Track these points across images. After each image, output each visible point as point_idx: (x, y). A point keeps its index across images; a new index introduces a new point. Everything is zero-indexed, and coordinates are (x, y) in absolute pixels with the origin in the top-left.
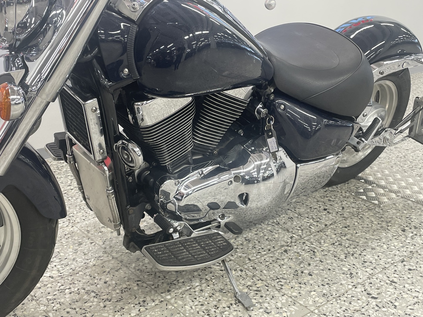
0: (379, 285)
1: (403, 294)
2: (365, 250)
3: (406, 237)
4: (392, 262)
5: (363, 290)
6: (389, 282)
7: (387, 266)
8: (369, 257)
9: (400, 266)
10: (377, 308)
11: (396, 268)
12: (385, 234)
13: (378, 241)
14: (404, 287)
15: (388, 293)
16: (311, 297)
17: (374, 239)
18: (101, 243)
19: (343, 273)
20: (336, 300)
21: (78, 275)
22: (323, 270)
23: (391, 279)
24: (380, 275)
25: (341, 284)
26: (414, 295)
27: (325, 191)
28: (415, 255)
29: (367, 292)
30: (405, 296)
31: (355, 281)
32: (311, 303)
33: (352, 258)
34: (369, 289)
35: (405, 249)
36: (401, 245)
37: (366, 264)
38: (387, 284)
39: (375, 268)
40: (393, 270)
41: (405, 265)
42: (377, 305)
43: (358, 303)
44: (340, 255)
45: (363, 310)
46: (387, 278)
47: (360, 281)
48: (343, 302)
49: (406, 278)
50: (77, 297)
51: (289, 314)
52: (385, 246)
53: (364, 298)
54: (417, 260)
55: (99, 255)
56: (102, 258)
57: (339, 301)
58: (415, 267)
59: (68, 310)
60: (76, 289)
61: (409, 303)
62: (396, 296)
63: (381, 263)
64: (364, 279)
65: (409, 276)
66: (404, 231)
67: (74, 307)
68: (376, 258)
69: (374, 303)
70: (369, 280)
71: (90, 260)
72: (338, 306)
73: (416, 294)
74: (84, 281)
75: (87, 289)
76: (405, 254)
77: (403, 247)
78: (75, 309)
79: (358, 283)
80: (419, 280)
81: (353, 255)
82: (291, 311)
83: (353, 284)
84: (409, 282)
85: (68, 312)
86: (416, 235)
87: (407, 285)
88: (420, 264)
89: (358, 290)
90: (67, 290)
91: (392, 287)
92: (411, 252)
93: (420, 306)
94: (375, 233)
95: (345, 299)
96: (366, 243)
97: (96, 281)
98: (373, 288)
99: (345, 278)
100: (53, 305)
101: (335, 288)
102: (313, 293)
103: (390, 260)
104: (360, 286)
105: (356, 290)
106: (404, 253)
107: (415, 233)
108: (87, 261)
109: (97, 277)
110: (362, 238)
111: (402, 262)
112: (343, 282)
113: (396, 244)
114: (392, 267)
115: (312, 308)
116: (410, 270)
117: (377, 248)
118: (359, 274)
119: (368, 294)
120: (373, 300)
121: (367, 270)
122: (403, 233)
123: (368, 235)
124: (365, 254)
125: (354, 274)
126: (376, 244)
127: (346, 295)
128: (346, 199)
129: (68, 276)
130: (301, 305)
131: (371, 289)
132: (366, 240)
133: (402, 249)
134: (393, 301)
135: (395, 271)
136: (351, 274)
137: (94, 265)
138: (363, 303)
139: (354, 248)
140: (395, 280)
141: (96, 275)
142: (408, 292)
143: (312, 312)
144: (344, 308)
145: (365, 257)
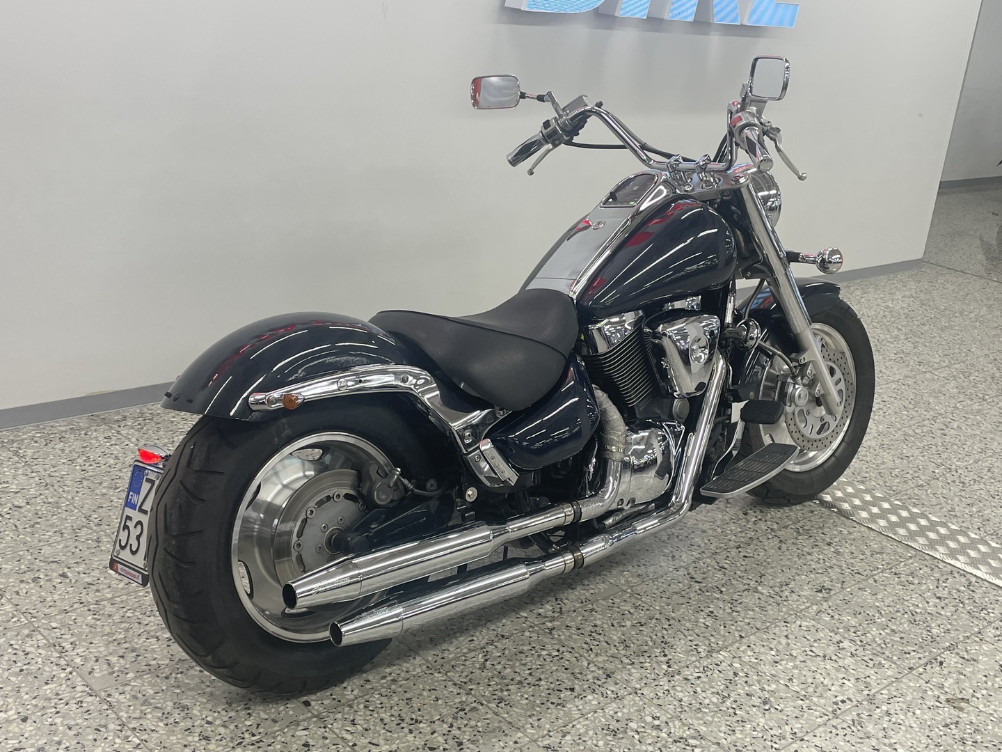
0: (705, 570)
1: (732, 580)
2: (693, 532)
3: (748, 521)
4: (725, 547)
5: (686, 573)
6: (718, 568)
7: (718, 551)
8: (697, 540)
9: (734, 552)
10: (699, 592)
11: (728, 554)
12: (721, 516)
13: (712, 524)
14: (735, 573)
15: (715, 578)
16: (624, 576)
17: (707, 521)
19: (664, 556)
20: (653, 582)
22: (639, 550)
23: (720, 565)
24: (708, 560)
25: (660, 566)
26: (745, 582)
28: (754, 542)
29: (690, 575)
30: (734, 582)
31: (677, 564)
32: (623, 582)
33: (676, 540)
34: (693, 573)
35: (743, 534)
36: (740, 530)
37: (693, 548)
38: (715, 569)
39: (703, 552)
40: (725, 556)
41: (740, 552)
42: (700, 589)
43: (679, 586)
44: (662, 536)
45: (683, 593)
46: (716, 564)
47: (682, 564)
48: (661, 584)
49: (739, 565)
51: (597, 591)
52: (719, 530)
53: (686, 581)
54: (756, 547)
57: (656, 583)
58: (751, 555)
61: (738, 590)
62: (723, 582)
63: (711, 547)
64: (689, 562)
65: (743, 563)
66: (746, 514)
68: (706, 541)
69: (697, 587)
70: (694, 564)
72: (655, 587)
73: (748, 582)
76: (743, 540)
77: (741, 532)
79: (681, 567)
80: (755, 568)
81: (678, 537)
82: (598, 589)
83: (674, 567)
84: (742, 568)
86: (760, 520)
87: (738, 572)
88: (759, 552)
89: (680, 573)
91: (720, 573)
92: (750, 538)
93: (750, 593)
94: (709, 514)
95: (663, 581)
96: (695, 524)
98: (698, 572)
99: (666, 560)
101: (652, 570)
102: (625, 573)
103: (723, 545)
104: (682, 569)
105: (678, 573)
106: (742, 538)
107: (760, 517)
110: (691, 518)
111: (738, 548)
112: (663, 564)
113: (733, 528)
114: (725, 552)
115: (624, 588)
116: (745, 557)
117: (710, 531)
118: (683, 558)
119: (691, 578)
120: (696, 584)
121: (694, 553)
122: (744, 516)
123: (699, 516)
124: (693, 536)
125: (678, 557)
126: (708, 527)
127: (665, 577)
130: (611, 583)
131: (696, 574)
132: (696, 521)
133: (740, 535)
134: (720, 587)
135: (728, 557)
136: (673, 556)
138: (684, 586)
139: (680, 529)
140: (726, 566)
142: (739, 579)
143: (624, 591)
144: (661, 590)
145: (693, 540)
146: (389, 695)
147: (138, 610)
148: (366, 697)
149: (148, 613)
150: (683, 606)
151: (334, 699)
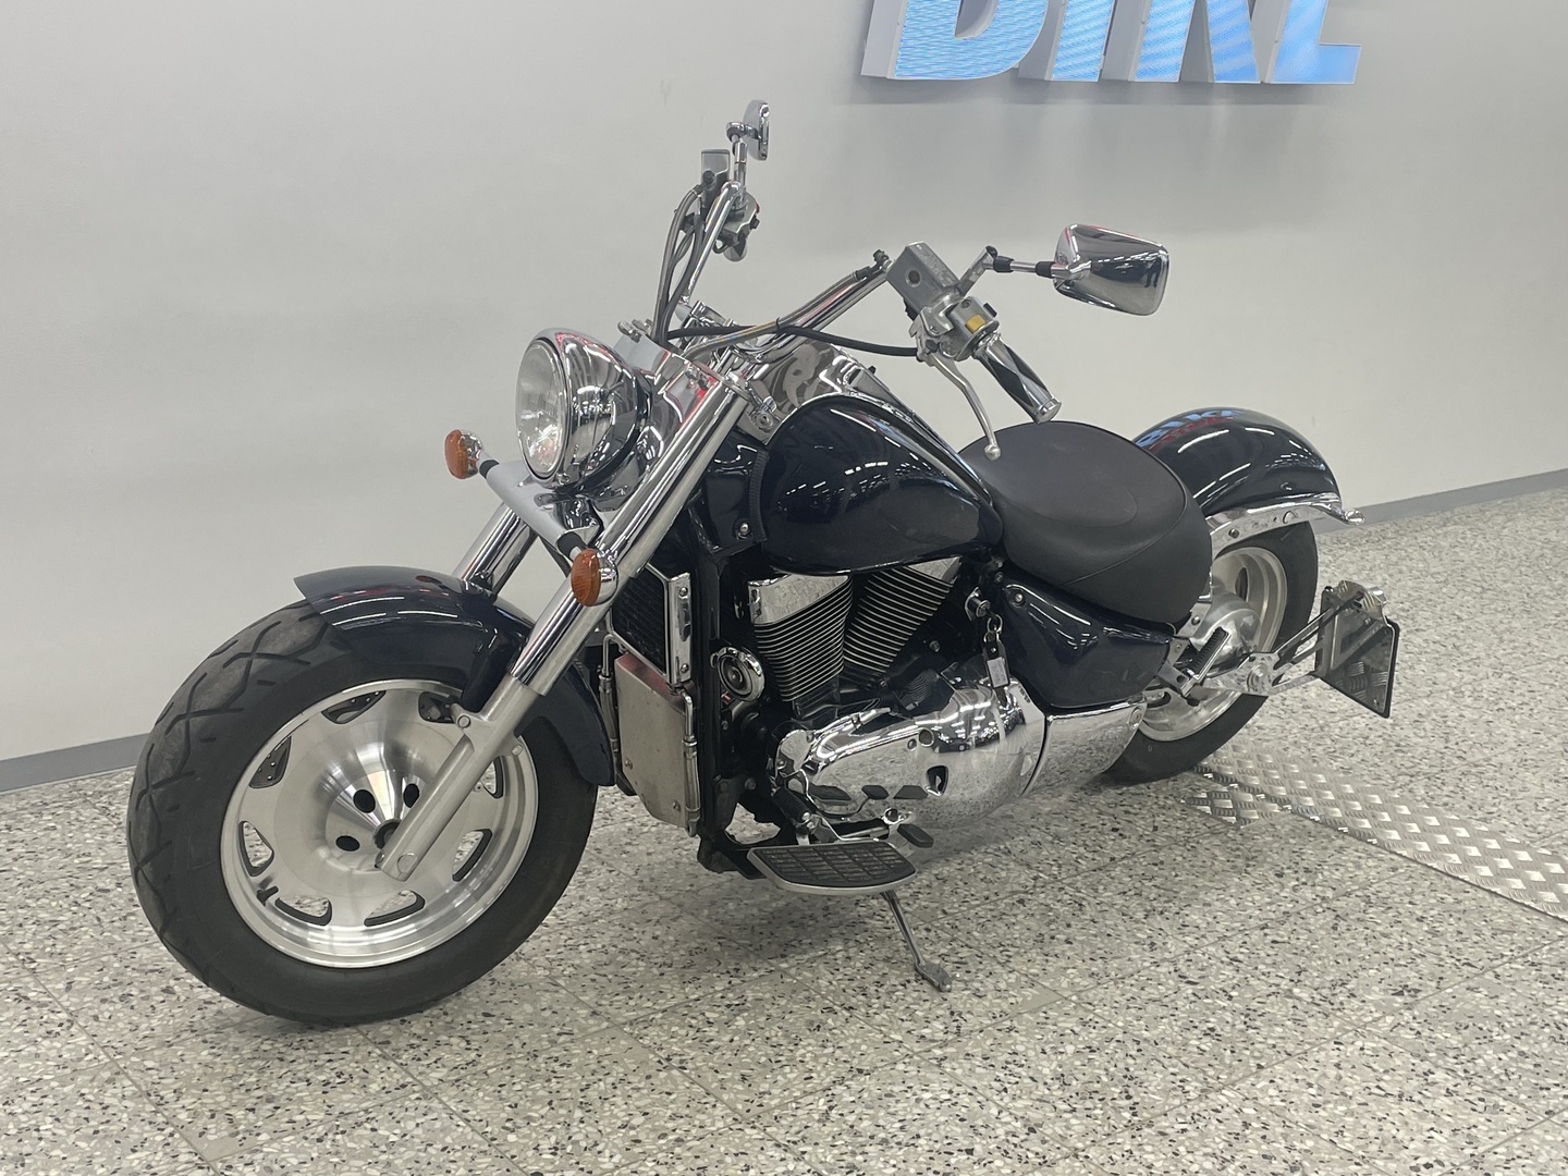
0: (1205, 964)
1: (1250, 979)
2: (1189, 905)
3: (1283, 887)
4: (1242, 928)
5: (1172, 969)
6: (1228, 960)
7: (1228, 934)
8: (1195, 917)
9: (1256, 936)
10: (1193, 998)
11: (1247, 939)
12: (1237, 880)
13: (1221, 892)
14: (1256, 968)
15: (1221, 977)
16: (1067, 976)
17: (1212, 888)
18: (631, 872)
19: (1136, 943)
20: (1116, 983)
21: (596, 923)
22: (1095, 936)
23: (1231, 956)
24: (1212, 949)
25: (1130, 960)
26: (1271, 981)
27: (1121, 794)
28: (1292, 919)
29: (1178, 973)
30: (1253, 982)
31: (1158, 955)
32: (1064, 985)
33: (1159, 918)
34: (1184, 969)
35: (1274, 908)
36: (1268, 900)
37: (1186, 930)
38: (1222, 962)
39: (1203, 936)
40: (1240, 942)
41: (1266, 935)
42: (1194, 994)
43: (1158, 990)
44: (1134, 913)
45: (1166, 1000)
46: (1224, 954)
47: (1167, 955)
48: (1128, 988)
49: (1263, 954)
50: (605, 958)
51: (1020, 1000)
52: (1233, 902)
53: (1171, 982)
54: (1295, 927)
55: (631, 893)
56: (638, 898)
57: (1121, 986)
58: (1286, 939)
59: (593, 976)
60: (599, 946)
61: (1259, 994)
62: (1235, 981)
63: (1218, 929)
64: (1178, 953)
65: (1271, 952)
66: (1280, 875)
67: (603, 972)
68: (1210, 920)
69: (1190, 991)
70: (1186, 956)
71: (614, 901)
72: (1118, 992)
73: (1278, 981)
74: (612, 934)
75: (620, 947)
76: (1272, 915)
77: (1270, 904)
78: (605, 976)
79: (1165, 960)
80: (1290, 959)
81: (1162, 913)
82: (1024, 996)
83: (1153, 960)
84: (1268, 961)
85: (593, 980)
86: (1305, 884)
87: (1260, 967)
88: (1298, 934)
89: (1162, 969)
90: (582, 947)
91: (1231, 968)
92: (1284, 913)
93: (1279, 999)
94: (1217, 877)
95: (1133, 982)
96: (1193, 893)
97: (635, 935)
98: (1192, 967)
99: (1140, 950)
100: (561, 968)
101: (1115, 965)
102: (1069, 971)
103: (1239, 924)
104: (1166, 964)
105: (1159, 969)
106: (1271, 914)
107: (1304, 880)
108: (609, 902)
109: (636, 929)
110: (1186, 884)
111: (1263, 929)
112: (1134, 956)
113: (1257, 898)
114: (1240, 936)
115: (1066, 994)
116: (1274, 942)
117: (1218, 903)
118: (1169, 945)
119: (1180, 976)
120: (1189, 986)
121: (1187, 939)
122: (1277, 878)
123: (1201, 880)
124: (1187, 912)
125: (1160, 944)
126: (1215, 898)
127: (1136, 977)
128: (1164, 811)
129: (577, 924)
130: (1045, 987)
131: (1188, 970)
132: (1194, 889)
133: (1268, 908)
134: (1228, 990)
135: (1245, 943)
136: (1153, 944)
137: (625, 909)
138: (1168, 989)
139: (1166, 902)
140: (1240, 957)
141: (633, 925)
142: (1262, 977)
143: (1066, 999)
144: (1129, 995)
145: (1188, 918)
146: (670, 1161)
147: (279, 1040)
148: (633, 1166)
149: (295, 1044)
150: (1164, 1020)
151: (582, 1169)
